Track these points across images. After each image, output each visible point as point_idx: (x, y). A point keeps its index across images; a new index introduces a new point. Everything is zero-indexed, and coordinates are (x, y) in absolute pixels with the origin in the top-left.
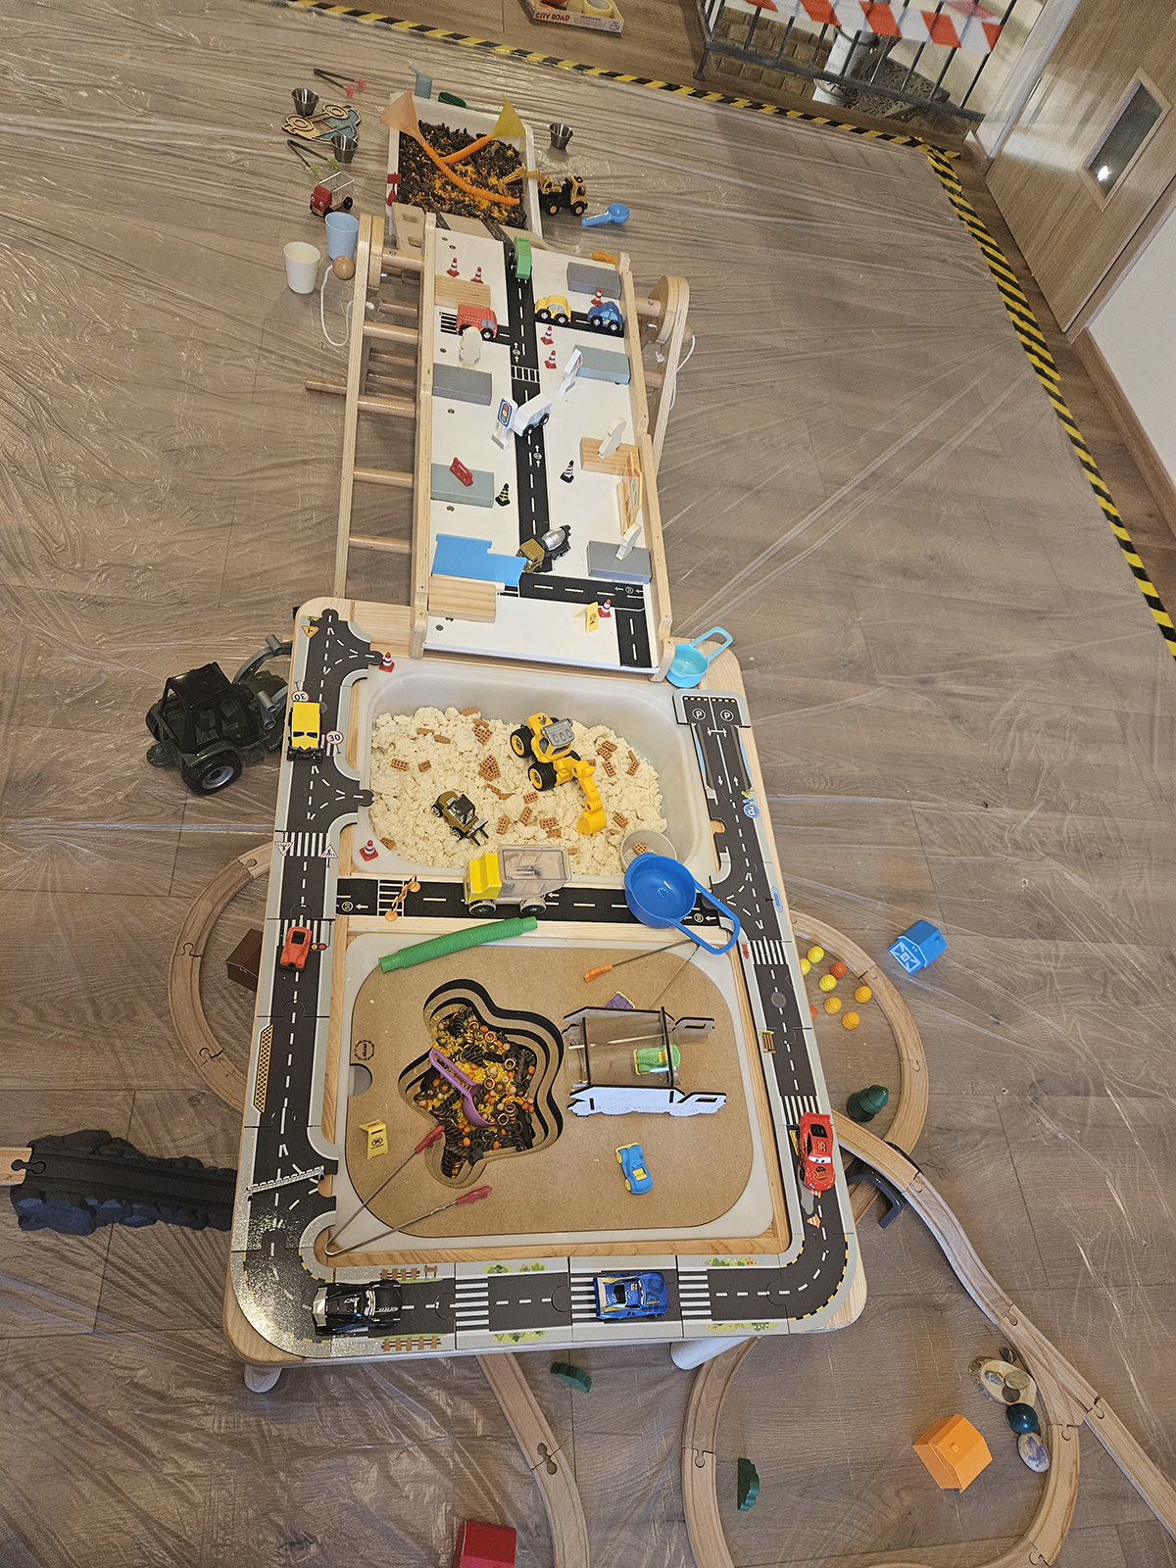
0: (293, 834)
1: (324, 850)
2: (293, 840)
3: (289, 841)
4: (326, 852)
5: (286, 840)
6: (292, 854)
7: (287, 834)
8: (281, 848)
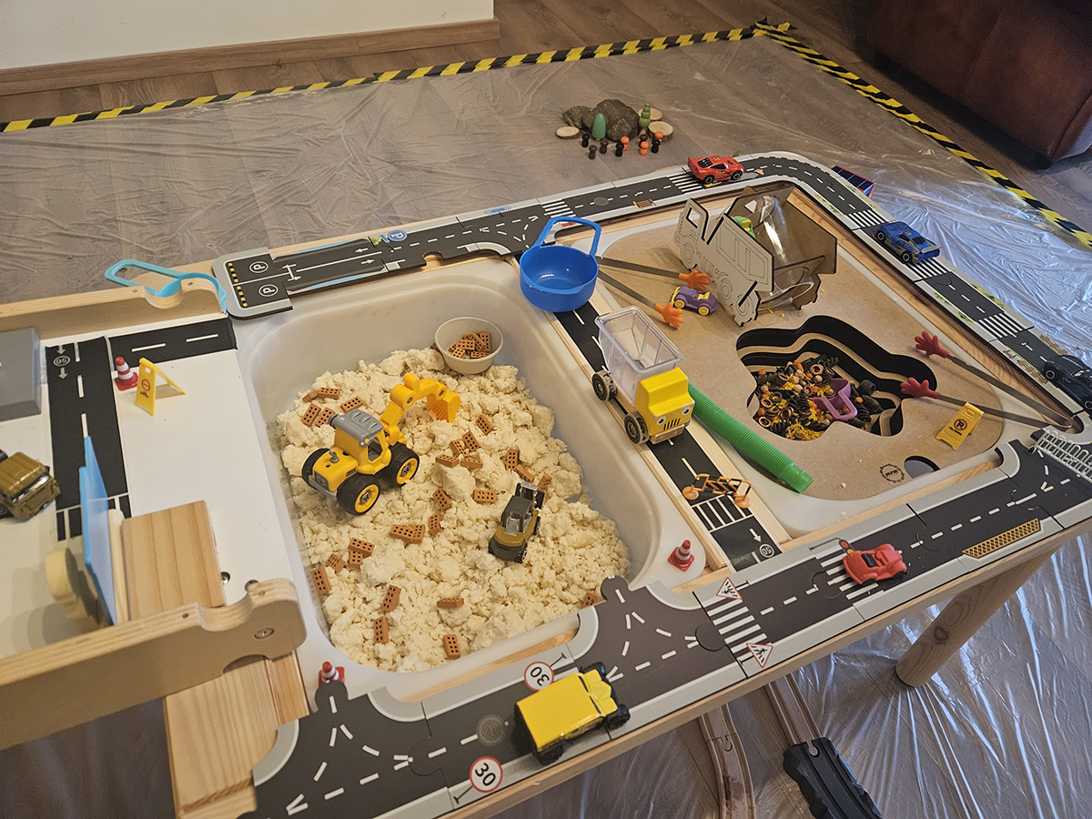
0: (734, 650)
1: (728, 600)
2: (743, 646)
3: (747, 650)
4: (730, 595)
5: (749, 655)
6: (763, 637)
7: (741, 658)
8: (765, 655)
